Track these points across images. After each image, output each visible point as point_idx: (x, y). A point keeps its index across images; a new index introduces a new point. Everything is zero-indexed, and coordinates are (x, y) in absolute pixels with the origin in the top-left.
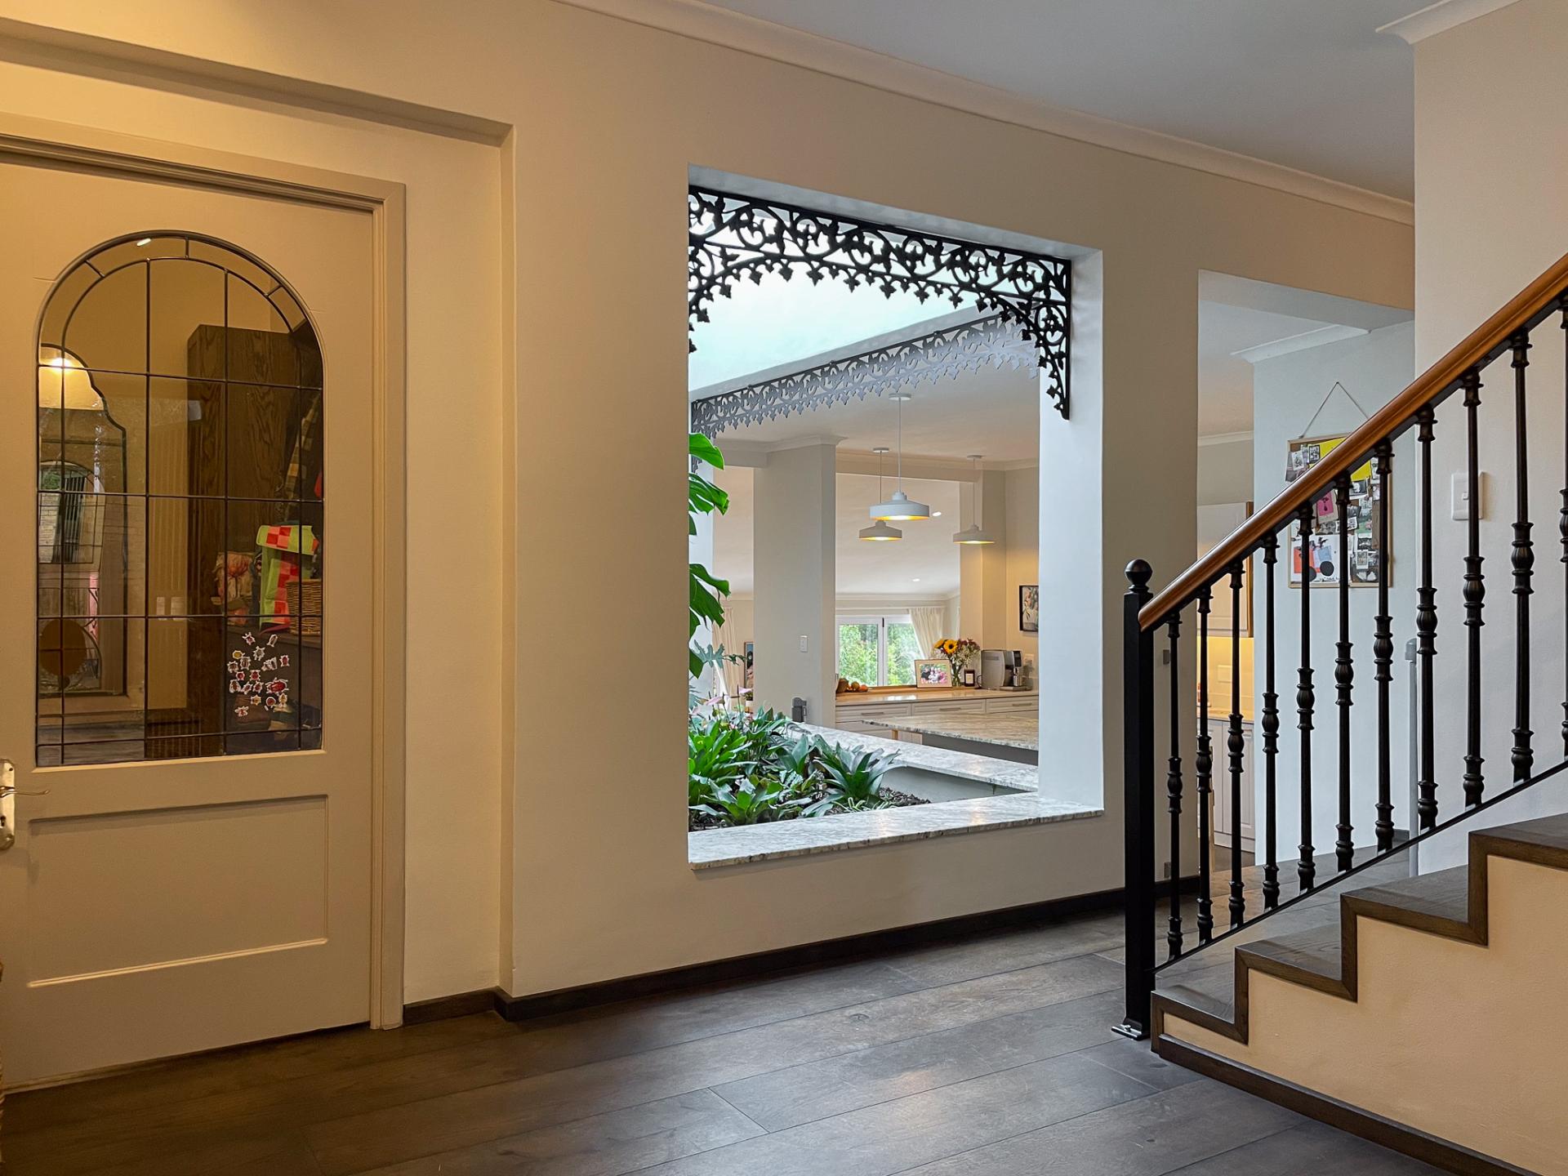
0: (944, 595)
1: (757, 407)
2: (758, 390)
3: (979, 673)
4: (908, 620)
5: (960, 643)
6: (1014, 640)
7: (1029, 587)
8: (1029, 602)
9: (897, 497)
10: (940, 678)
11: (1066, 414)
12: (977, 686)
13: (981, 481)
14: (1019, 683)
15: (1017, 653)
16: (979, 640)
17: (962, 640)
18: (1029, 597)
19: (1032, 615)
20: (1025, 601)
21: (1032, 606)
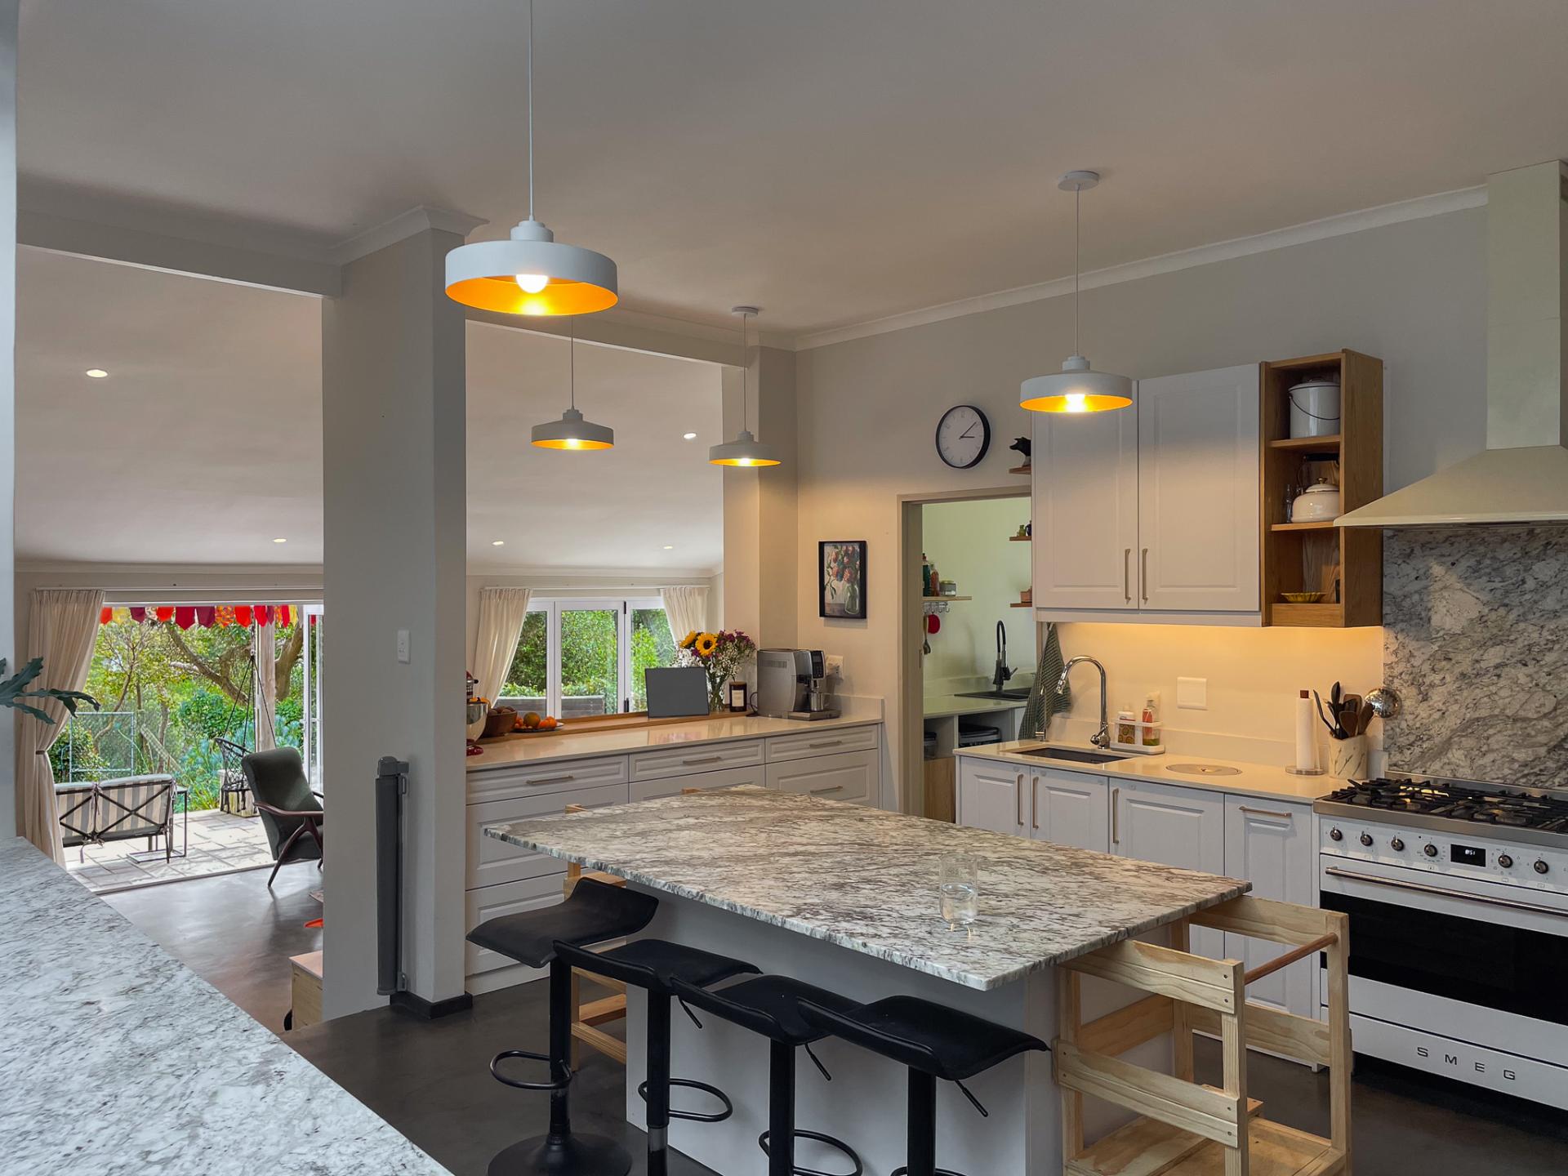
0: (704, 570)
5: (723, 639)
6: (812, 632)
8: (835, 569)
12: (749, 710)
13: (757, 364)
14: (819, 705)
15: (817, 654)
16: (754, 635)
17: (727, 633)
18: (835, 560)
19: (840, 590)
20: (829, 566)
21: (840, 576)
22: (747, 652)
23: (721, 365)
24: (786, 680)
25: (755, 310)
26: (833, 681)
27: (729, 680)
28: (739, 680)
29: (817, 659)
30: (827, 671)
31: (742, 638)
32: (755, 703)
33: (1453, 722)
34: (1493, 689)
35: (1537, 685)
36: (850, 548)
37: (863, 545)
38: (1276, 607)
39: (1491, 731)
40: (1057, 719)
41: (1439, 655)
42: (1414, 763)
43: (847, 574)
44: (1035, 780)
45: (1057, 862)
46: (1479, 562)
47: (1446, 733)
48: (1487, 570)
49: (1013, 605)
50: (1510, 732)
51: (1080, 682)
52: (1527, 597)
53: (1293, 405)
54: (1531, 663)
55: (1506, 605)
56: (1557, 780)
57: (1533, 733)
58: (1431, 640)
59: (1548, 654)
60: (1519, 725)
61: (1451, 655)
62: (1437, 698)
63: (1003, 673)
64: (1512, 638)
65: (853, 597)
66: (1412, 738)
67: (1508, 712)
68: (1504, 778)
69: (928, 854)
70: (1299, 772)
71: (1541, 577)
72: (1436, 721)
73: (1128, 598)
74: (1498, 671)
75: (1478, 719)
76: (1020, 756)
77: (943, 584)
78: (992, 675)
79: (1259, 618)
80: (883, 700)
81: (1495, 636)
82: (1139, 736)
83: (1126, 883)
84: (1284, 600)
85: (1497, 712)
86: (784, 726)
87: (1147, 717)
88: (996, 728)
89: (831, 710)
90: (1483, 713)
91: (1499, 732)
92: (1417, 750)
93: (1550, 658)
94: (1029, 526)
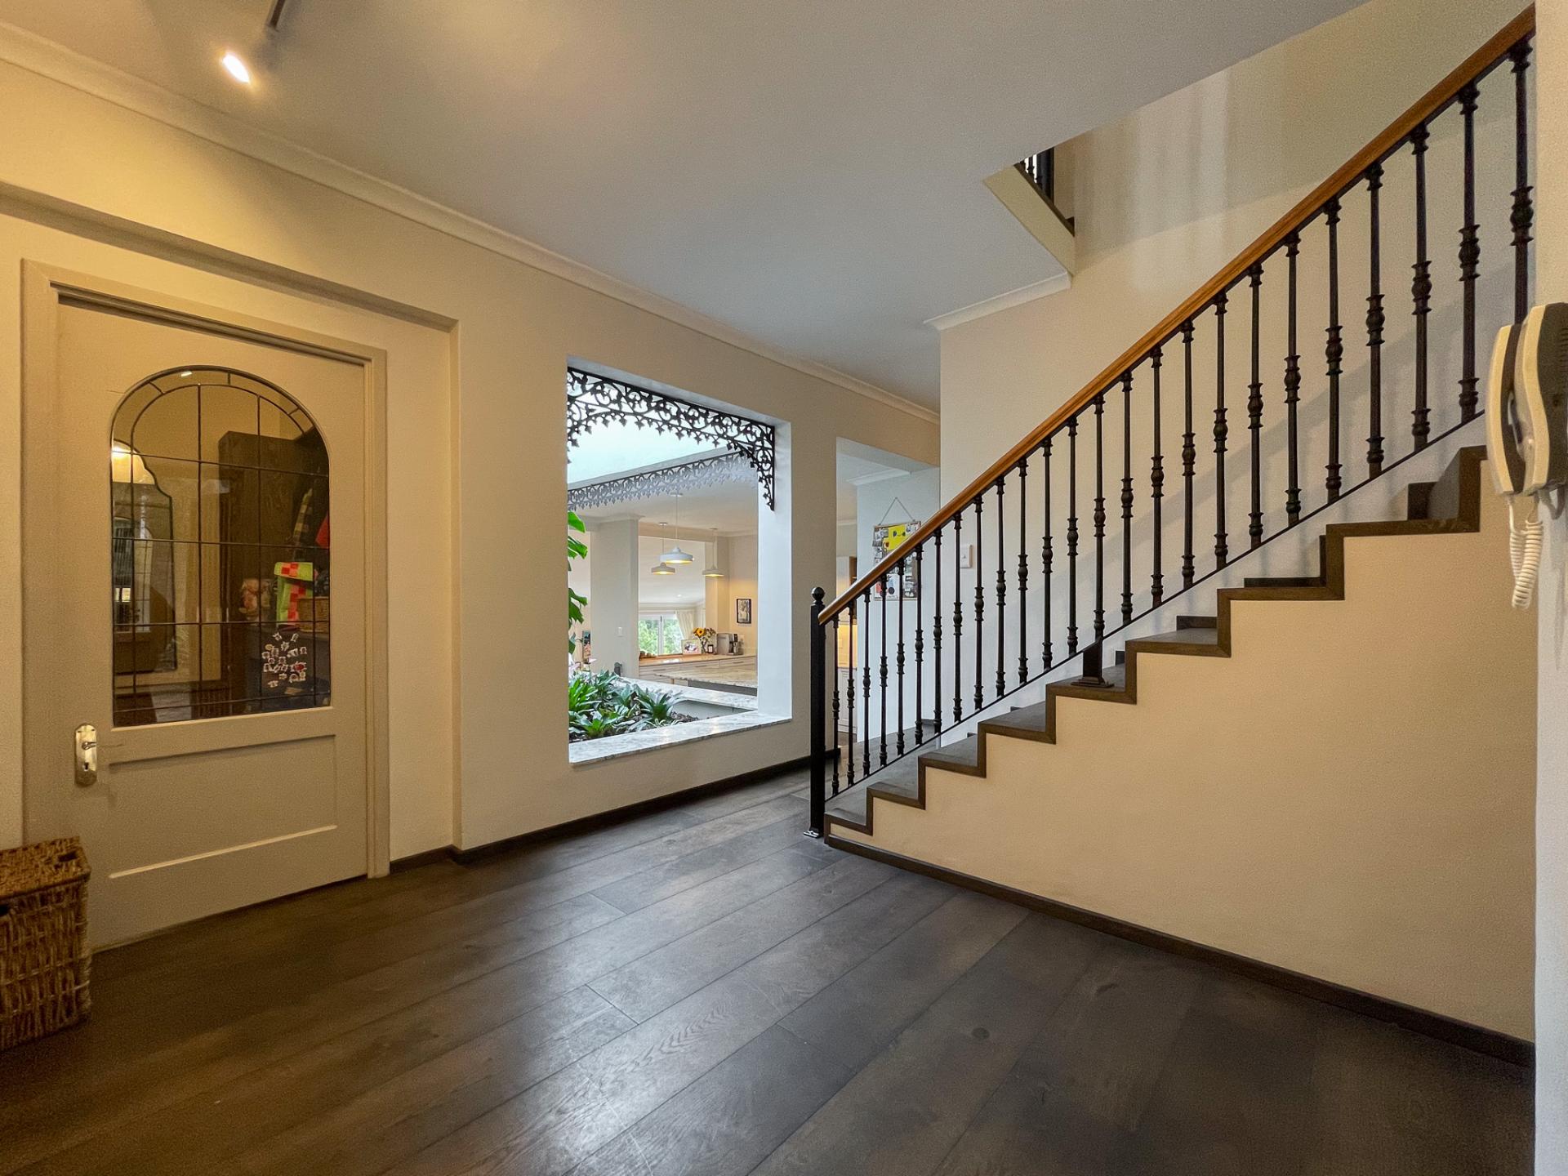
0: (695, 603)
1: (596, 497)
2: (596, 487)
3: (715, 646)
4: (675, 617)
5: (706, 630)
6: (734, 628)
7: (742, 599)
8: (742, 608)
9: (675, 550)
10: (695, 649)
11: (772, 508)
12: (714, 652)
14: (736, 651)
15: (736, 635)
16: (716, 630)
18: (742, 605)
19: (743, 615)
20: (740, 607)
21: (743, 610)
22: (714, 635)
23: (705, 544)
24: (726, 643)
25: (717, 527)
27: (707, 643)
28: (711, 643)
30: (739, 640)
31: (711, 630)
32: (716, 650)
36: (747, 601)
37: (750, 600)
43: (745, 609)
65: (747, 617)
89: (740, 652)
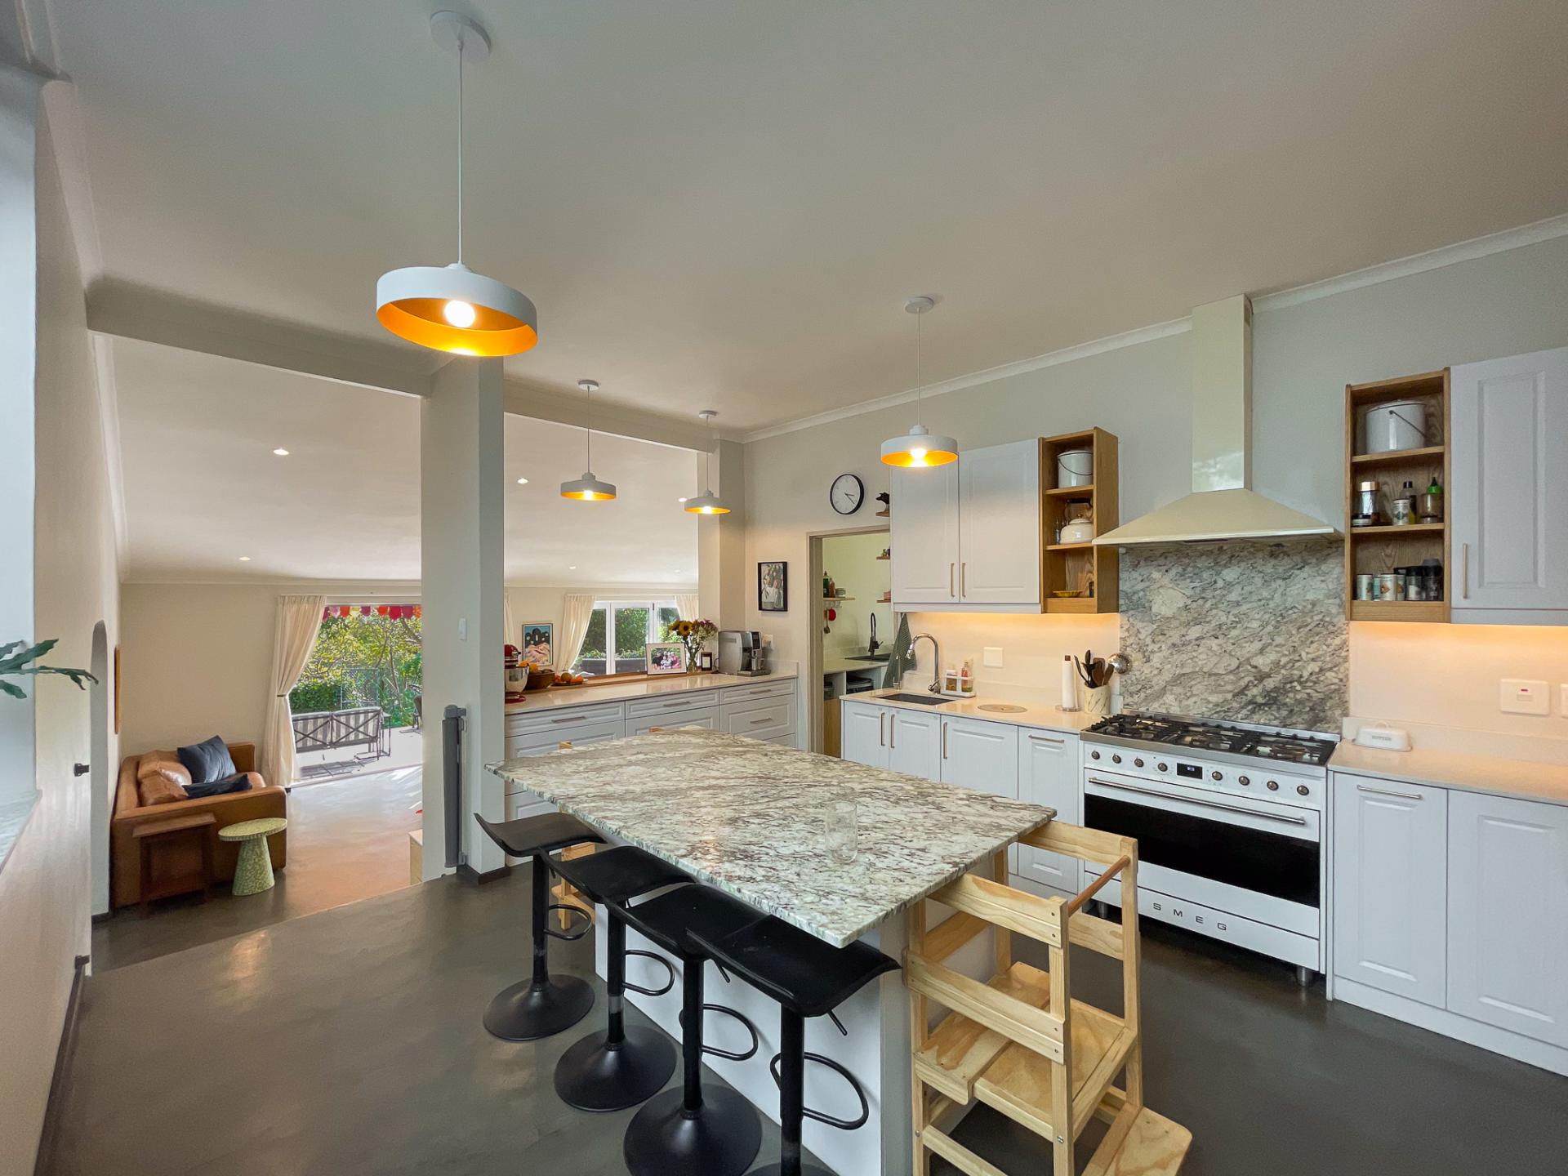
3: (716, 655)
5: (697, 624)
6: (753, 620)
7: (769, 564)
8: (768, 579)
12: (713, 669)
13: (718, 451)
14: (757, 666)
15: (755, 634)
16: (716, 621)
17: (699, 621)
18: (768, 574)
19: (772, 593)
20: (764, 579)
21: (771, 584)
22: (712, 633)
23: (697, 451)
24: (736, 650)
25: (714, 413)
26: (766, 652)
27: (701, 651)
28: (707, 650)
29: (756, 638)
30: (762, 645)
31: (708, 623)
32: (717, 666)
33: (1167, 676)
34: (1194, 654)
35: (1225, 651)
36: (777, 567)
37: (785, 564)
38: (1049, 600)
39: (1193, 683)
40: (907, 675)
41: (1157, 632)
42: (1141, 703)
43: (775, 583)
44: (893, 716)
45: (907, 792)
46: (1184, 570)
47: (1162, 684)
48: (1190, 575)
49: (879, 601)
50: (1206, 683)
51: (921, 650)
52: (1218, 592)
53: (1060, 465)
54: (1221, 637)
55: (1203, 598)
56: (1240, 716)
57: (1222, 684)
58: (1153, 622)
59: (1233, 630)
60: (1213, 678)
61: (1165, 632)
62: (1156, 659)
63: (874, 645)
64: (1207, 620)
65: (779, 598)
66: (1139, 687)
67: (1205, 670)
68: (1203, 714)
69: (810, 786)
70: (1065, 710)
71: (1228, 579)
72: (1155, 675)
73: (953, 596)
74: (1197, 642)
75: (1184, 674)
76: (883, 701)
77: (837, 590)
78: (867, 645)
79: (1039, 608)
80: (798, 663)
81: (1196, 618)
82: (959, 686)
83: (960, 813)
84: (1055, 596)
85: (1197, 669)
86: (735, 680)
87: (965, 674)
88: (871, 680)
89: (765, 670)
90: (1187, 670)
91: (1199, 683)
92: (1142, 695)
93: (1234, 633)
94: (889, 550)
